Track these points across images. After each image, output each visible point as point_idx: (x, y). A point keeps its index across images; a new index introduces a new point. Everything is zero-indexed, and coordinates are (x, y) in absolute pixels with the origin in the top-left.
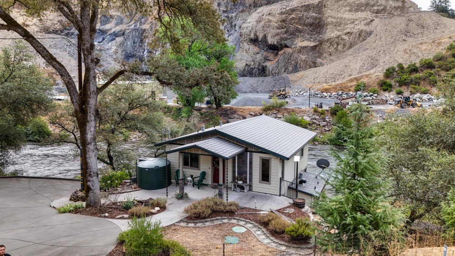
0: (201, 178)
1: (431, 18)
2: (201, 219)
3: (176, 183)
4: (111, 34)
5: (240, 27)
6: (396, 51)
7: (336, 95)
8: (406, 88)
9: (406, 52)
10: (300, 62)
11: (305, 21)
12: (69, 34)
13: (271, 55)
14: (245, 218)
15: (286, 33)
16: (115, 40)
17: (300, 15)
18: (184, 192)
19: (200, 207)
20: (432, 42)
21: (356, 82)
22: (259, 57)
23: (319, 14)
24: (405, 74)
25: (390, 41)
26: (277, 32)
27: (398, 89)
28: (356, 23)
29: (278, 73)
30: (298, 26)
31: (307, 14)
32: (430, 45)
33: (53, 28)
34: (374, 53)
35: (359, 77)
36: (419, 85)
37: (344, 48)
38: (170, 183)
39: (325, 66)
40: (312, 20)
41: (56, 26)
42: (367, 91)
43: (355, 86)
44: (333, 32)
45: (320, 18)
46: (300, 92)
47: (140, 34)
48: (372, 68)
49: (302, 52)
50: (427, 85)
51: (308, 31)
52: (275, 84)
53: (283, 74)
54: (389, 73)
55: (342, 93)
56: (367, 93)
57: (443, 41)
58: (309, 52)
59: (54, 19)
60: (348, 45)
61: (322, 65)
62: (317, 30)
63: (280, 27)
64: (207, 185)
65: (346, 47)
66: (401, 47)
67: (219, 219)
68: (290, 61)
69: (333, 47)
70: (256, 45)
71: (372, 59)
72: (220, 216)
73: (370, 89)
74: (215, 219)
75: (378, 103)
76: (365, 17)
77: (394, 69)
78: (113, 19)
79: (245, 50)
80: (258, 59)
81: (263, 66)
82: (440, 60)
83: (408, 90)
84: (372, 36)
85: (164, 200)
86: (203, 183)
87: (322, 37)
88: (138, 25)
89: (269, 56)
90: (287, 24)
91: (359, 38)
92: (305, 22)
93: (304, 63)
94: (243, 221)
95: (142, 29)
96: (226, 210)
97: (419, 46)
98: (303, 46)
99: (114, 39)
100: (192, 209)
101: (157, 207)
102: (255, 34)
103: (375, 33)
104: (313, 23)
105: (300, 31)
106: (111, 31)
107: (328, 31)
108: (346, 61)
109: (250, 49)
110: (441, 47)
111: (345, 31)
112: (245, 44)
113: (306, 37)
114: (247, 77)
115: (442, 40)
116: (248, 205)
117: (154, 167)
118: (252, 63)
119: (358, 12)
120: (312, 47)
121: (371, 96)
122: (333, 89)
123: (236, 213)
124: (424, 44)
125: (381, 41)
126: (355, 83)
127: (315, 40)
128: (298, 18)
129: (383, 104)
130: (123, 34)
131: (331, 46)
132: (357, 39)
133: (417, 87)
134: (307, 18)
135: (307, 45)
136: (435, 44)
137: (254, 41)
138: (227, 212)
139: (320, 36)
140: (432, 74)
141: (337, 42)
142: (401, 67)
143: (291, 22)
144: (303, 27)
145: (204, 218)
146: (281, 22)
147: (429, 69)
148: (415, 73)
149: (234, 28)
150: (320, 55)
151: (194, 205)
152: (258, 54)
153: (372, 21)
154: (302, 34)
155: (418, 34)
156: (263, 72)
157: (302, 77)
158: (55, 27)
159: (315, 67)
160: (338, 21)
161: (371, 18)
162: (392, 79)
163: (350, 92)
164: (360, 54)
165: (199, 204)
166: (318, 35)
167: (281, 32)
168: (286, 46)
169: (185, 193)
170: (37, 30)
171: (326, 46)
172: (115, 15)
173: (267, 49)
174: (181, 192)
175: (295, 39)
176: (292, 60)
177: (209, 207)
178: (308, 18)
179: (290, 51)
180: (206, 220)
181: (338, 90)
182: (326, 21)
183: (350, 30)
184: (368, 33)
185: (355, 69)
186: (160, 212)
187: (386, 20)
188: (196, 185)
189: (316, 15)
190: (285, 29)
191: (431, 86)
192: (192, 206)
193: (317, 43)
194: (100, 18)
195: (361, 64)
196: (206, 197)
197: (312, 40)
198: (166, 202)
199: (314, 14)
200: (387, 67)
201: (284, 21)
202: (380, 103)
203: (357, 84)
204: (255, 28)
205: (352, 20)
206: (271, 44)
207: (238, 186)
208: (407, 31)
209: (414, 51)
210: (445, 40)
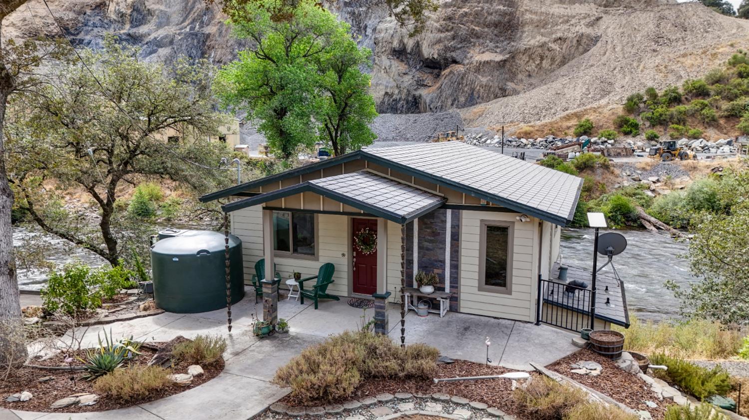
0: (323, 281)
1: (697, 15)
2: (329, 403)
3: (257, 294)
4: (150, 42)
5: (374, 30)
6: (641, 67)
7: (543, 143)
8: (662, 129)
9: (660, 70)
10: (478, 88)
11: (486, 18)
12: (75, 42)
13: (428, 77)
14: (465, 396)
15: (454, 39)
16: (156, 52)
17: (476, 8)
18: (276, 317)
19: (329, 368)
20: (702, 53)
21: (576, 120)
22: (407, 81)
23: (508, 6)
24: (660, 106)
25: (630, 52)
26: (439, 37)
27: (650, 131)
28: (571, 23)
29: (440, 107)
30: (474, 27)
31: (490, 6)
32: (698, 58)
33: (47, 31)
34: (605, 71)
35: (582, 111)
36: (684, 124)
37: (552, 64)
38: (238, 295)
39: (521, 95)
40: (497, 16)
41: (52, 27)
42: (595, 135)
43: (575, 127)
44: (533, 37)
45: (511, 14)
46: (480, 137)
47: (201, 43)
48: (602, 97)
49: (482, 70)
50: (698, 125)
51: (491, 36)
52: (437, 125)
53: (449, 109)
54: (632, 105)
55: (554, 138)
56: (597, 138)
57: (720, 50)
58: (494, 71)
59: (48, 16)
60: (558, 59)
61: (516, 92)
62: (506, 34)
63: (444, 28)
64: (336, 298)
65: (557, 63)
66: (651, 62)
67: (387, 402)
68: (460, 86)
69: (534, 62)
70: (402, 61)
71: (602, 82)
72: (389, 391)
73: (600, 131)
74: (374, 400)
75: (618, 155)
76: (587, 12)
77: (640, 98)
78: (153, 16)
79: (383, 68)
80: (406, 84)
81: (414, 96)
82: (718, 81)
83: (665, 134)
84: (599, 44)
85: (216, 342)
86: (327, 292)
87: (516, 46)
88: (197, 27)
89: (424, 78)
90: (455, 23)
91: (577, 48)
92: (487, 20)
93: (485, 90)
94: (463, 405)
95: (203, 34)
96: (405, 373)
97: (681, 59)
98: (483, 61)
99: (154, 52)
100: (301, 372)
101: (197, 363)
102: (401, 41)
103: (604, 40)
104: (500, 22)
105: (478, 36)
106: (149, 37)
107: (525, 35)
108: (557, 85)
109: (393, 66)
110: (717, 62)
111: (554, 36)
112: (384, 58)
113: (487, 46)
114: (388, 114)
115: (718, 49)
116: (459, 353)
117: (195, 252)
118: (396, 91)
119: (574, 4)
120: (498, 63)
121: (603, 143)
122: (537, 132)
123: (436, 380)
124: (689, 57)
125: (615, 52)
126: (574, 122)
127: (504, 50)
128: (473, 13)
129: (627, 156)
130: (171, 43)
131: (531, 61)
132: (573, 50)
133: (681, 127)
134: (489, 14)
135: (489, 59)
136: (708, 57)
137: (400, 53)
138: (409, 377)
139: (513, 43)
140: (706, 105)
141: (541, 54)
142: (652, 93)
143: (461, 21)
144: (483, 28)
145: (342, 400)
146: (444, 20)
147: (700, 97)
148: (676, 103)
149: (363, 32)
150: (513, 77)
151: (307, 359)
152: (406, 76)
153: (598, 19)
154: (481, 40)
155: (677, 40)
156: (414, 105)
157: (483, 114)
158: (49, 29)
159: (504, 96)
160: (542, 18)
161: (596, 14)
162: (639, 115)
163: (567, 138)
164: (581, 74)
165: (324, 356)
166: (508, 42)
167: (446, 37)
168: (455, 62)
169: (278, 320)
170: (18, 34)
171: (522, 60)
172: (156, 10)
173: (421, 68)
174: (270, 319)
175: (470, 49)
176: (464, 85)
177: (354, 363)
178: (491, 14)
179: (462, 69)
180: (348, 406)
181: (547, 134)
182: (521, 19)
183: (562, 34)
184: (592, 39)
185: (573, 98)
186: (204, 381)
187: (622, 18)
188: (309, 297)
189: (505, 8)
190: (452, 33)
191: (706, 125)
192: (303, 361)
193: (508, 56)
194: (130, 15)
195: (584, 90)
196: (342, 333)
197: (498, 50)
198: (222, 349)
199: (501, 7)
200: (627, 95)
201: (450, 18)
202: (622, 154)
203: (577, 123)
204: (401, 31)
205: (566, 18)
206: (428, 58)
207: (420, 299)
208: (658, 35)
209: (673, 67)
210: (724, 49)
